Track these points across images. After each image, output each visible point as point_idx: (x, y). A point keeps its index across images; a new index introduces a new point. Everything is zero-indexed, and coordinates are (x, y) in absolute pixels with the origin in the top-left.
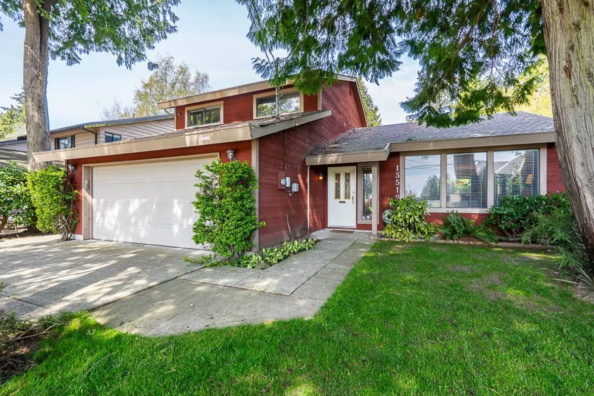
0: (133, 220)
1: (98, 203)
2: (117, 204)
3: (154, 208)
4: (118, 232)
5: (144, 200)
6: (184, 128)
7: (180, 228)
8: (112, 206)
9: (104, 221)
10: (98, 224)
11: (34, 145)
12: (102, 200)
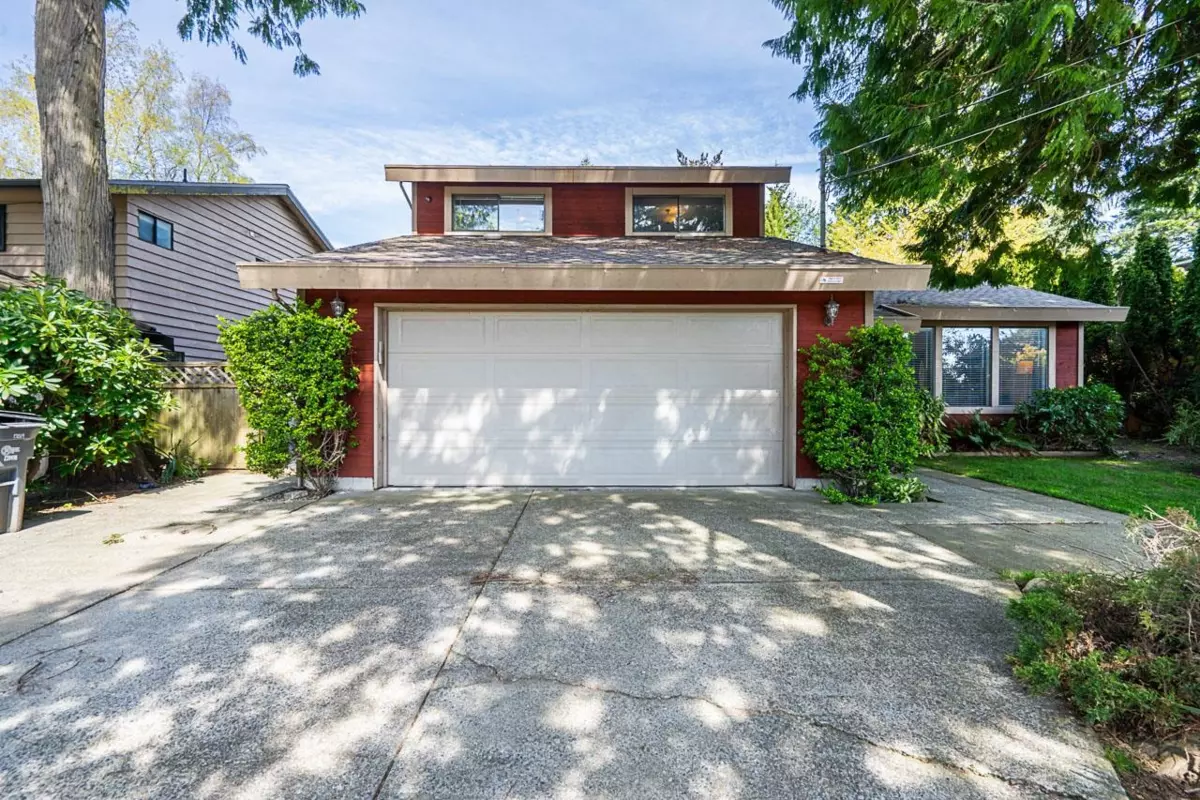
0: (534, 435)
1: (408, 399)
2: (477, 401)
3: (602, 408)
4: (482, 465)
5: (571, 392)
6: (443, 232)
7: (673, 449)
8: (461, 406)
9: (430, 440)
10: (408, 447)
11: (83, 232)
12: (423, 393)
